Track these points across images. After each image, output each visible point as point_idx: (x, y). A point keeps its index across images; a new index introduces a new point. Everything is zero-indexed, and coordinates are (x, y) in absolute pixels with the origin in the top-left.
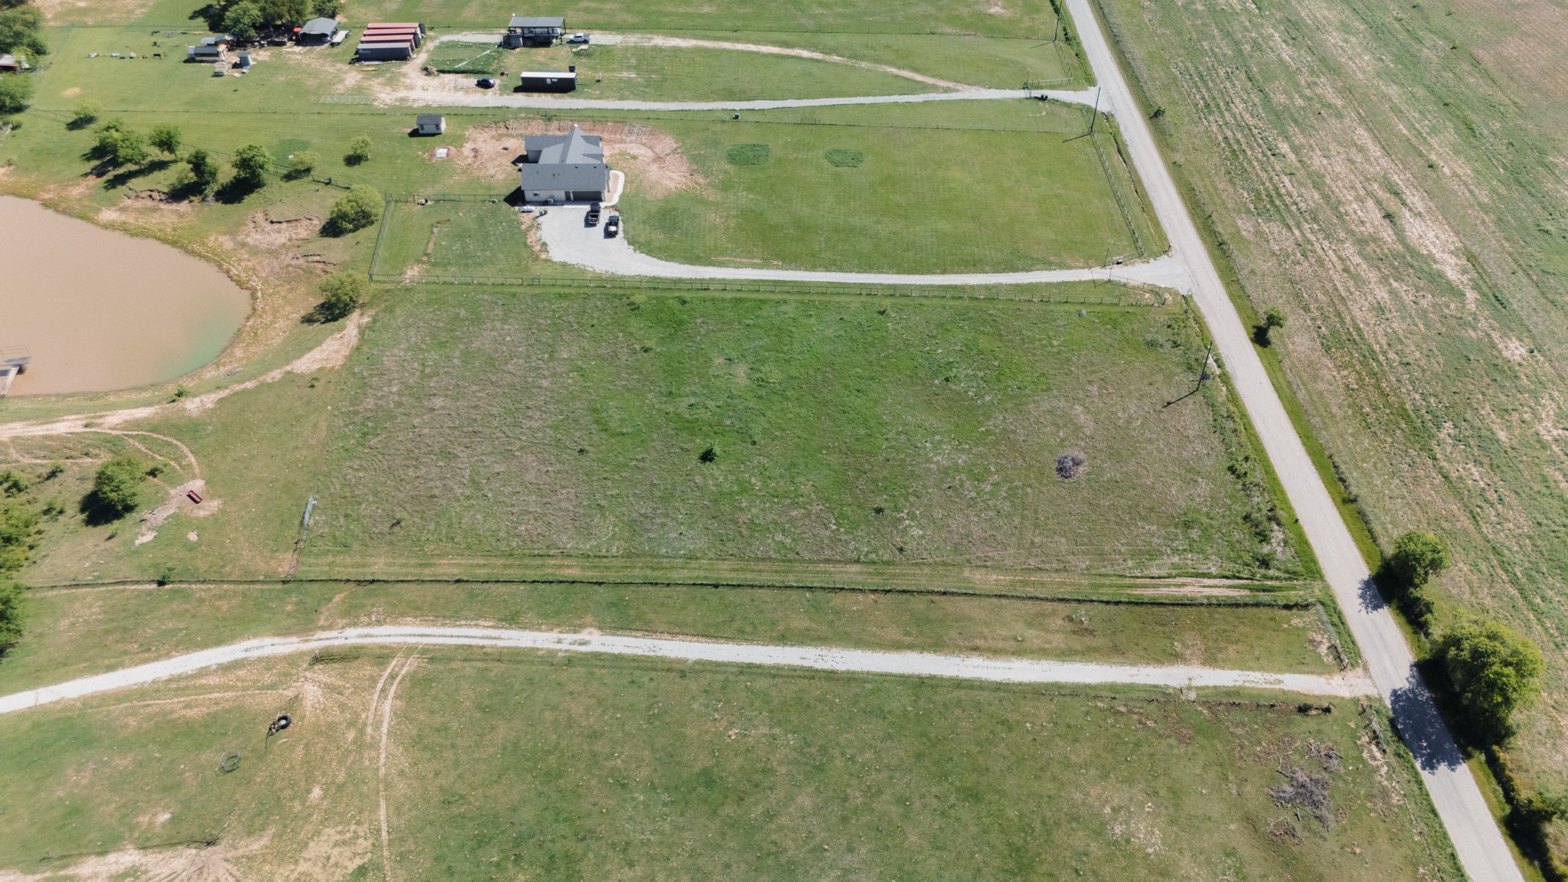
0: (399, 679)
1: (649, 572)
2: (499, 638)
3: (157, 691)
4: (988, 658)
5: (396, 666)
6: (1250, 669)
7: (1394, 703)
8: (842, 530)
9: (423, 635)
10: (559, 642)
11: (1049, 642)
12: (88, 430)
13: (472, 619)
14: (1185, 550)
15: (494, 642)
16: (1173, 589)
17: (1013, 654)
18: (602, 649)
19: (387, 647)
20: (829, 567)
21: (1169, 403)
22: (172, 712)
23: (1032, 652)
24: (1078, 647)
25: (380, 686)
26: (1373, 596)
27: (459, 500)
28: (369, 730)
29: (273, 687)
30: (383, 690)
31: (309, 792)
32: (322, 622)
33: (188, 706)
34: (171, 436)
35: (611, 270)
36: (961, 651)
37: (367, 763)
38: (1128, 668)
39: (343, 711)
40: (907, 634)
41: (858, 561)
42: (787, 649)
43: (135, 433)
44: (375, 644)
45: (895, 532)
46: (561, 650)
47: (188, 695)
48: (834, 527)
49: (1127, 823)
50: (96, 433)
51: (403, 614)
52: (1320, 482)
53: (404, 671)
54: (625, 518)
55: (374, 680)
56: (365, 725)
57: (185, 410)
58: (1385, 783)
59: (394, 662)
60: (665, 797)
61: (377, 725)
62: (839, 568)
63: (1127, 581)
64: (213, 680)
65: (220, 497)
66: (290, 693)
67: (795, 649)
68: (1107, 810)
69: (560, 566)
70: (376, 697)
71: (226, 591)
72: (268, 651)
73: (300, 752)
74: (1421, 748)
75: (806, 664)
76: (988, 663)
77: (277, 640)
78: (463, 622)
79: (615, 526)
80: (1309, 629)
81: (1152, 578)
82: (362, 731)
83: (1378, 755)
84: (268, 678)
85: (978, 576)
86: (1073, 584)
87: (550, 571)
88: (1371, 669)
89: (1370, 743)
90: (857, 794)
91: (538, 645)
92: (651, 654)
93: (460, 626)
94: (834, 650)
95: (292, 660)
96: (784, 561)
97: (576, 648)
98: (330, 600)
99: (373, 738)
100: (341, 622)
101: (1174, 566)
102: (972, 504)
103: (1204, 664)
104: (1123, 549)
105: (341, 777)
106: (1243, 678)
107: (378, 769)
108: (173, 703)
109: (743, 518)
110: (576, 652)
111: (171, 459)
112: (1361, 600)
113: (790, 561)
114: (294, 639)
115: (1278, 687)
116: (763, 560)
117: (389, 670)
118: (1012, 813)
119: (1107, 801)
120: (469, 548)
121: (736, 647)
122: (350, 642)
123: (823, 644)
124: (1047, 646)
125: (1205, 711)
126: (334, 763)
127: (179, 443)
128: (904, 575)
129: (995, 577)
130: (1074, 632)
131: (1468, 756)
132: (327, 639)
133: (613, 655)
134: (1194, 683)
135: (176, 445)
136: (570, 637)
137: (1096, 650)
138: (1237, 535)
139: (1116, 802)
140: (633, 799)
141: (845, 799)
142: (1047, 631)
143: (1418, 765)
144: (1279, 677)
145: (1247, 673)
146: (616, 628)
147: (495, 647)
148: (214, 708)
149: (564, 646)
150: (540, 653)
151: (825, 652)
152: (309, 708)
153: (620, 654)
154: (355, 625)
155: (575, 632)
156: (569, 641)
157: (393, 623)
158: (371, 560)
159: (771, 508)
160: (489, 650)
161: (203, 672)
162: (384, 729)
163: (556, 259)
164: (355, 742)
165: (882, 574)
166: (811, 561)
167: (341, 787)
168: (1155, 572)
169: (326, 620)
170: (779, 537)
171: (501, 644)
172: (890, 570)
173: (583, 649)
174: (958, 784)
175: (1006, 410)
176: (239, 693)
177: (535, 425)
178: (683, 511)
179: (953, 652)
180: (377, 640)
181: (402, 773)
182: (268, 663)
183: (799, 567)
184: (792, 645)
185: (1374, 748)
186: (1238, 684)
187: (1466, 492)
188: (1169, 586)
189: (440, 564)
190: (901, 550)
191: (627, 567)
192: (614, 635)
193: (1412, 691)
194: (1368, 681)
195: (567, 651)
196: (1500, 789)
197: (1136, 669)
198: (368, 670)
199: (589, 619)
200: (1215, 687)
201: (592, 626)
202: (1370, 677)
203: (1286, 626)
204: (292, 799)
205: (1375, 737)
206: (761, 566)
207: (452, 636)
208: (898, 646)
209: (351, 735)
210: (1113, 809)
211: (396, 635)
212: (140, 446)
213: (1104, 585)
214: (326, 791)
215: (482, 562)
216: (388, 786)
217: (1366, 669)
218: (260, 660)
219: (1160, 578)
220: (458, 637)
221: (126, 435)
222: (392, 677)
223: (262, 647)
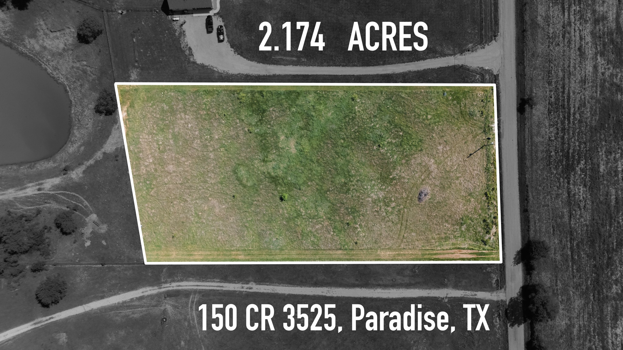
0: (195, 303)
1: (268, 256)
2: (222, 287)
3: (121, 307)
4: (383, 289)
5: (192, 298)
6: (468, 290)
7: (509, 302)
8: (335, 234)
9: (198, 286)
10: (243, 288)
11: (404, 281)
12: (40, 192)
13: (212, 278)
14: (458, 237)
15: (222, 288)
16: (450, 255)
17: (391, 287)
18: (257, 291)
19: (187, 291)
20: (331, 252)
21: (471, 155)
22: (129, 316)
23: (398, 285)
24: (413, 282)
25: (190, 306)
26: (519, 258)
27: (193, 224)
28: (191, 322)
29: (156, 306)
30: (191, 307)
31: (180, 343)
32: (163, 280)
33: (133, 313)
34: (73, 192)
35: (226, 70)
36: (374, 287)
37: (194, 333)
38: (428, 290)
39: (181, 315)
40: (357, 280)
41: (340, 249)
42: (317, 288)
43: (59, 192)
44: (183, 289)
45: (354, 234)
46: (244, 291)
47: (131, 309)
48: (332, 233)
49: (417, 346)
50: (44, 193)
51: (189, 277)
52: (519, 200)
53: (196, 300)
54: (256, 232)
55: (187, 303)
56: (189, 320)
57: (72, 178)
58: (497, 330)
59: (191, 297)
60: (284, 343)
61: (194, 321)
62: (334, 252)
63: (435, 252)
64: (136, 303)
65: (105, 223)
66: (162, 308)
67: (320, 288)
68: (412, 342)
69: (237, 255)
70: (189, 309)
71: (126, 267)
72: (149, 293)
73: (173, 330)
74: (512, 319)
75: (324, 294)
76: (383, 291)
77: (151, 288)
78: (209, 280)
79: (253, 235)
80: (492, 272)
81: (444, 250)
82: (189, 322)
83: (498, 321)
84: (154, 303)
85: (383, 253)
86: (416, 254)
87: (234, 257)
88: (507, 289)
89: (497, 317)
90: (340, 340)
91: (236, 289)
92: (273, 292)
93: (209, 281)
94: (333, 288)
95: (158, 295)
96: (314, 250)
97: (248, 290)
98: (162, 271)
99: (193, 325)
100: (169, 280)
101: (453, 244)
102: (383, 219)
103: (453, 288)
104: (436, 237)
105: (188, 338)
106: (464, 294)
107: (198, 335)
108: (128, 312)
109: (299, 229)
110: (249, 292)
111: (79, 203)
112: (514, 260)
113: (316, 250)
114: (156, 288)
115: (474, 297)
116: (307, 250)
117: (191, 300)
118: (384, 345)
119: (413, 339)
120: (203, 247)
121: (300, 288)
122: (175, 288)
123: (329, 286)
124: (403, 282)
125: (449, 306)
126: (185, 333)
127: (78, 195)
128: (357, 254)
129: (388, 253)
130: (413, 276)
131: (525, 321)
132: (167, 287)
133: (260, 293)
134: (448, 296)
135: (77, 197)
136: (246, 286)
137: (419, 283)
138: (479, 229)
139: (415, 339)
140: (275, 344)
141: (336, 342)
142: (404, 276)
143: (509, 325)
144: (476, 293)
145: (466, 291)
146: (261, 282)
147: (222, 290)
148: (141, 314)
149: (244, 290)
150: (237, 292)
151: (329, 290)
152: (170, 314)
153: (263, 293)
154: (174, 281)
155: (247, 284)
156: (246, 287)
157: (187, 280)
158: (171, 253)
159: (309, 224)
160: (221, 292)
161: (132, 300)
162: (196, 322)
163: (199, 62)
164: (188, 326)
165: (349, 254)
166: (324, 250)
167: (189, 341)
168: (445, 247)
169: (164, 279)
170: (312, 239)
171: (224, 289)
172: (353, 252)
173: (251, 291)
174: (369, 336)
175: (402, 164)
176: (147, 308)
177: (213, 182)
178: (276, 227)
179: (372, 287)
180: (183, 288)
181: (205, 336)
182: (152, 297)
183: (320, 252)
184: (319, 287)
185: (498, 319)
186: (462, 296)
187: (573, 203)
188: (448, 253)
189: (195, 255)
190: (356, 243)
191: (260, 254)
192: (260, 284)
193: (517, 298)
194: (504, 294)
195: (246, 291)
196: (530, 332)
197: (430, 290)
198: (184, 300)
199: (250, 278)
200: (454, 297)
201: (252, 281)
202: (506, 293)
203: (484, 271)
204: (177, 345)
205: (499, 315)
206: (307, 252)
207: (207, 286)
208: (353, 286)
209: (186, 324)
210: (414, 342)
211: (189, 286)
212: (64, 198)
213: (426, 254)
214: (185, 342)
215: (209, 253)
216: (203, 341)
217: (505, 290)
218: (148, 296)
219: (446, 250)
220: (209, 286)
221: (56, 193)
222: (193, 302)
223: (147, 291)
